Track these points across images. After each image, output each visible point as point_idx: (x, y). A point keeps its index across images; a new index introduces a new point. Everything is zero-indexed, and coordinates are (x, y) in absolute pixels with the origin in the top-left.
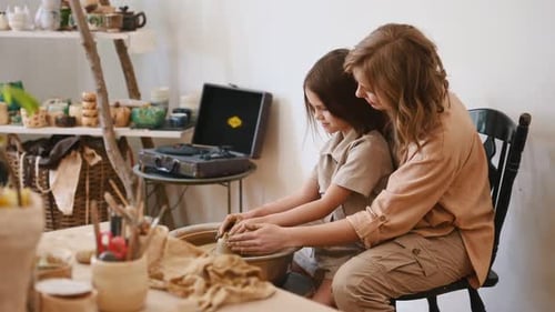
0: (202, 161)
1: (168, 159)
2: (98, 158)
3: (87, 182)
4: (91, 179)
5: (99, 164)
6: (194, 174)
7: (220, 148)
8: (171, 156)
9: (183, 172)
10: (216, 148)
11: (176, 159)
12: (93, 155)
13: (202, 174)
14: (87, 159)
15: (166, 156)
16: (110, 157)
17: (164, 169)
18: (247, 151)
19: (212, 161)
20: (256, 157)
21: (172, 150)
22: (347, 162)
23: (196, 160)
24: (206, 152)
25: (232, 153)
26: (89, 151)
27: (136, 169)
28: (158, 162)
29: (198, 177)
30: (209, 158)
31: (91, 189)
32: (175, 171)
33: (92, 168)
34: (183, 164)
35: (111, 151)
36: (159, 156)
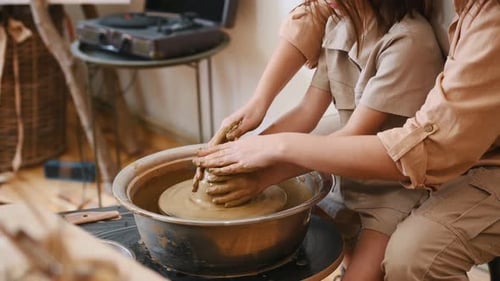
0: (160, 36)
1: (117, 35)
2: (26, 33)
3: (16, 64)
4: (20, 58)
5: (28, 40)
6: (152, 54)
7: (183, 17)
8: (120, 31)
9: (136, 52)
10: (176, 16)
11: (126, 35)
12: (19, 29)
13: (161, 54)
14: (13, 34)
15: (112, 30)
16: (42, 32)
17: (111, 48)
18: (217, 18)
19: (173, 35)
20: (230, 24)
21: (119, 21)
22: (378, 74)
23: (152, 35)
24: (164, 21)
25: (198, 21)
26: (15, 24)
27: (75, 47)
28: (102, 38)
29: (157, 58)
30: (169, 32)
31: (20, 71)
32: (126, 51)
33: (20, 45)
34: (135, 41)
35: (41, 24)
36: (103, 30)
